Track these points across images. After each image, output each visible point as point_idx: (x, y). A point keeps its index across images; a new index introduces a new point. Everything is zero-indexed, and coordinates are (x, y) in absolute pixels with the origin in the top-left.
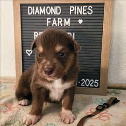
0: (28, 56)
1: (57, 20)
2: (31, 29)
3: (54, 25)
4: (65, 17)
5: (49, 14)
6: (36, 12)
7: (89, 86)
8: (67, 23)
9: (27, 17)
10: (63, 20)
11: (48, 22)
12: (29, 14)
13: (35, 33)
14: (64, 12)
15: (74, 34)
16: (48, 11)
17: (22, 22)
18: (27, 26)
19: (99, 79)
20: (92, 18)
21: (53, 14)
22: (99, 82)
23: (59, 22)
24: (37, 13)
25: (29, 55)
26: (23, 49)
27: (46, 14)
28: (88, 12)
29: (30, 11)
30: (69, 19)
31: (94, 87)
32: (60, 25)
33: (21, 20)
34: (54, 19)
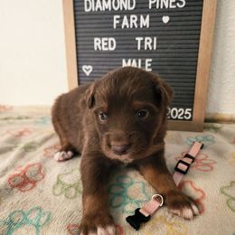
0: (86, 76)
1: (129, 18)
2: (89, 34)
3: (125, 26)
4: (142, 13)
5: (116, 9)
6: (97, 7)
7: (177, 119)
8: (145, 22)
9: (83, 15)
10: (139, 18)
11: (116, 22)
12: (87, 10)
13: (96, 39)
14: (140, 6)
15: (155, 39)
16: (116, 5)
17: (76, 24)
18: (83, 30)
19: (192, 107)
20: (184, 13)
21: (124, 8)
22: (192, 112)
23: (132, 21)
24: (99, 9)
25: (88, 73)
26: (78, 65)
27: (112, 9)
28: (178, 4)
29: (88, 6)
30: (148, 17)
31: (184, 119)
32: (134, 26)
33: (75, 20)
34: (125, 17)
